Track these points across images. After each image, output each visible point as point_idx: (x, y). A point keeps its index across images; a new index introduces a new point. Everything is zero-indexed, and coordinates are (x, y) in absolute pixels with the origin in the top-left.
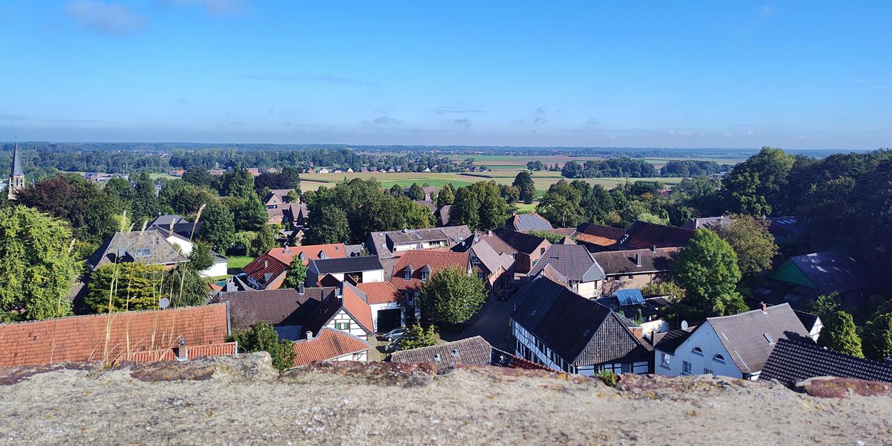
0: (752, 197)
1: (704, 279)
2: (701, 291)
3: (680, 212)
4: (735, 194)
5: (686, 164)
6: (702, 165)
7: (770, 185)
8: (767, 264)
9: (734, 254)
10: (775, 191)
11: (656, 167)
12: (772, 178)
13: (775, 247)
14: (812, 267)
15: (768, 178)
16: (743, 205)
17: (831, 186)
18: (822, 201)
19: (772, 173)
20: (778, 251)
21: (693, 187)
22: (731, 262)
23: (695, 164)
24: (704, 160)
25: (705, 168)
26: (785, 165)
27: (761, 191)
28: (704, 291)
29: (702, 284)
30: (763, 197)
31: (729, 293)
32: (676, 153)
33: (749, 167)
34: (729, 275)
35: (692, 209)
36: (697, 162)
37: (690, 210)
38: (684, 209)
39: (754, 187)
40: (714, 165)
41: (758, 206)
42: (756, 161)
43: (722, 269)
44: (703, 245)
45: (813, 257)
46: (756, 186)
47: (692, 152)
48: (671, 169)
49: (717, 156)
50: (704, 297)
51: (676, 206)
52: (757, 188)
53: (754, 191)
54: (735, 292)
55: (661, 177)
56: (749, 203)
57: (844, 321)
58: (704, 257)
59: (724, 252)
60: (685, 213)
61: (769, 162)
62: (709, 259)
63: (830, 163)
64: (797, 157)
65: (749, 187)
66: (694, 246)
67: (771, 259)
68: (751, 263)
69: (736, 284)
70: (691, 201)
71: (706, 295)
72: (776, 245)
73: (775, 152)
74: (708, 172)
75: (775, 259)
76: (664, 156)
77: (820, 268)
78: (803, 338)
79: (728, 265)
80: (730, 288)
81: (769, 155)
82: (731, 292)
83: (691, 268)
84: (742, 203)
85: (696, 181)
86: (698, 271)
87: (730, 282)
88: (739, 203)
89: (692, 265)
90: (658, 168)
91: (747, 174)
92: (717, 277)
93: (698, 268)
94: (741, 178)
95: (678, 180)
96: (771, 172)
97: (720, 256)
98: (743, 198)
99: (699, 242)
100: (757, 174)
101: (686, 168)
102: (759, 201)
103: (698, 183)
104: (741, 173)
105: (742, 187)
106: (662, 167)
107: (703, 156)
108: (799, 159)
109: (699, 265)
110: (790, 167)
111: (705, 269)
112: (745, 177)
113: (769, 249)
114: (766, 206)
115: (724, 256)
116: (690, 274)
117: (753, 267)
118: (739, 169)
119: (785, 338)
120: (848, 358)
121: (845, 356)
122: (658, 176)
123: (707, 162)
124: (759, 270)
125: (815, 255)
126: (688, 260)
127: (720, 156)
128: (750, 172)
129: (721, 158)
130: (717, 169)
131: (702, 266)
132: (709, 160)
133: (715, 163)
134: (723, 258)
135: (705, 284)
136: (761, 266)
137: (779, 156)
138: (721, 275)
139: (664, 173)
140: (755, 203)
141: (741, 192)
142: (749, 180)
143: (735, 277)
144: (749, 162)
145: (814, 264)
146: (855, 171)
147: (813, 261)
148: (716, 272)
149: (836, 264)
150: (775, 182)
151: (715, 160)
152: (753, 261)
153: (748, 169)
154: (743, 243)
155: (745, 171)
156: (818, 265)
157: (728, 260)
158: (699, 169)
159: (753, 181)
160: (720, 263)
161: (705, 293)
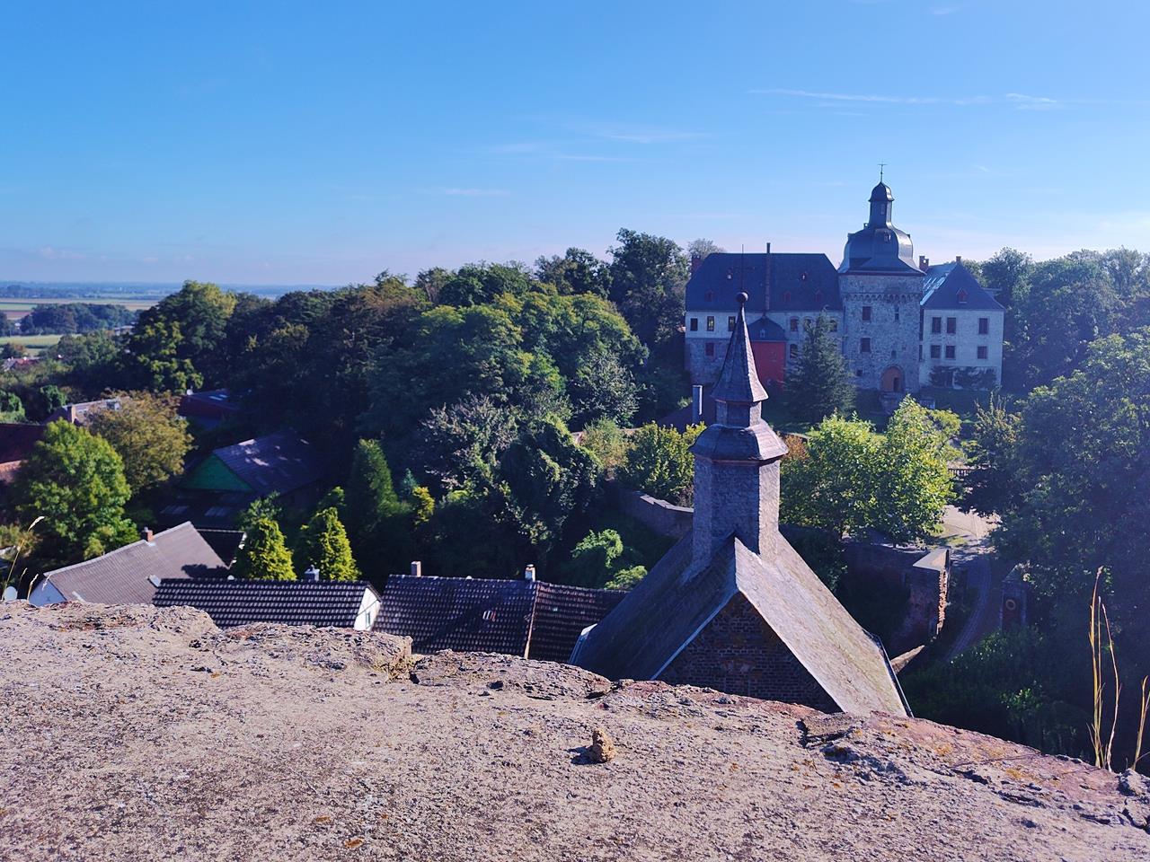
0: (171, 362)
1: (65, 507)
2: (62, 528)
3: (44, 396)
4: (142, 359)
5: (70, 310)
6: (100, 311)
7: (198, 341)
8: (177, 467)
9: (117, 457)
10: (206, 350)
11: (11, 318)
12: (201, 330)
13: (187, 438)
14: (248, 460)
15: (196, 330)
16: (157, 376)
17: (277, 338)
18: (265, 362)
19: (201, 321)
20: (193, 443)
21: (80, 351)
22: (112, 472)
23: (86, 310)
24: (104, 303)
25: (106, 317)
26: (220, 308)
27: (182, 352)
28: (66, 527)
29: (62, 517)
30: (188, 361)
31: (112, 524)
32: (54, 291)
33: (164, 314)
34: (109, 493)
35: (69, 389)
36: (91, 307)
37: (64, 391)
38: (53, 390)
39: (172, 345)
40: (122, 310)
41: (182, 376)
42: (175, 303)
43: (98, 486)
44: (60, 449)
45: (249, 446)
46: (176, 344)
47: (83, 291)
48: (42, 320)
49: (128, 296)
50: (67, 538)
51: (36, 385)
52: (179, 348)
53: (174, 352)
54: (123, 518)
55: (22, 335)
56: (166, 372)
57: (267, 532)
58: (64, 470)
59: (99, 456)
60: (55, 397)
61: (195, 305)
62: (73, 471)
63: (286, 305)
64: (240, 297)
65: (165, 346)
66: (44, 453)
67: (183, 458)
68: (152, 468)
69: (124, 507)
70: (67, 375)
71: (71, 535)
72: (190, 436)
73: (203, 290)
74: (110, 324)
75: (188, 457)
76: (30, 297)
77: (258, 461)
78: (212, 570)
79: (108, 478)
80: (114, 515)
81: (196, 294)
82: (117, 520)
83: (40, 492)
84: (155, 372)
85: (84, 339)
86: (53, 495)
87: (113, 505)
88: (149, 374)
89: (41, 486)
90: (15, 319)
91: (160, 325)
92: (89, 501)
93: (54, 491)
94: (150, 332)
95: (53, 339)
96: (198, 321)
97: (92, 464)
98: (156, 365)
99: (53, 444)
100: (177, 323)
101: (71, 316)
102: (182, 368)
103: (88, 344)
104: (152, 324)
105: (152, 346)
106: (24, 316)
107: (104, 295)
108: (243, 299)
109: (54, 485)
110: (229, 311)
111: (67, 491)
112: (157, 330)
113: (178, 444)
114: (194, 375)
115: (99, 463)
116: (37, 504)
117: (155, 474)
118: (146, 317)
119: (185, 576)
120: (273, 584)
121: (269, 582)
122: (16, 334)
123: (108, 306)
124: (164, 478)
125: (251, 442)
126: (34, 479)
127: (134, 295)
128: (166, 322)
129: (136, 299)
130: (127, 318)
131: (61, 486)
132: (113, 302)
133: (123, 307)
134: (98, 467)
135: (68, 515)
136: (168, 472)
137: (212, 295)
138: (96, 496)
139: (28, 327)
140: (176, 371)
141: (153, 354)
142: (163, 334)
143: (120, 496)
144: (163, 305)
145: (250, 457)
146: (309, 316)
147: (248, 452)
148: (87, 492)
149: (282, 452)
150: (207, 336)
151: (121, 303)
152: (154, 464)
153: (161, 316)
154: (136, 438)
155: (157, 320)
156: (257, 456)
157: (108, 469)
158: (95, 318)
159: (170, 336)
160: (92, 477)
161: (69, 530)
